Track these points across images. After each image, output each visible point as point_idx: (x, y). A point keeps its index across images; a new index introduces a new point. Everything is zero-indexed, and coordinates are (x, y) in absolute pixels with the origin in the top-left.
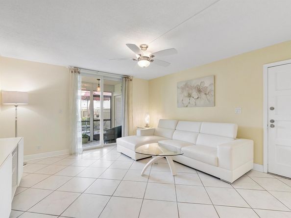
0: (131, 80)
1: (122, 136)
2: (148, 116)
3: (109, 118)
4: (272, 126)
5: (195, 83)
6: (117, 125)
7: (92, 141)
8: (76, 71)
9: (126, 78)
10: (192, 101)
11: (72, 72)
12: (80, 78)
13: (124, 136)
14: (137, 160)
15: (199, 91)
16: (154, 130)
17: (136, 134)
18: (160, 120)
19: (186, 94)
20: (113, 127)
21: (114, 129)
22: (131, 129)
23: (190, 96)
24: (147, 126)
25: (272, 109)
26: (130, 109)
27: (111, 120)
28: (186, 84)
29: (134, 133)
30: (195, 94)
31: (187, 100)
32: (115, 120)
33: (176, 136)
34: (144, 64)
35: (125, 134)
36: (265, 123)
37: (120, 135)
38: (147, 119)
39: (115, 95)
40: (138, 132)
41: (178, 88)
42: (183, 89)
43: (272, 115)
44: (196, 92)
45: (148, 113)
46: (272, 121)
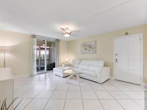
2: (67, 58)
5: (88, 44)
6: (52, 62)
7: (39, 70)
8: (34, 36)
9: (58, 40)
10: (87, 51)
11: (32, 37)
12: (35, 40)
14: (63, 77)
15: (90, 47)
16: (70, 64)
18: (73, 60)
20: (50, 63)
23: (86, 49)
24: (67, 62)
25: (117, 55)
27: (49, 60)
28: (84, 44)
29: (61, 66)
30: (88, 49)
31: (84, 52)
33: (80, 66)
34: (67, 36)
35: (57, 66)
36: (114, 60)
38: (67, 60)
39: (51, 48)
40: (63, 65)
41: (81, 45)
42: (83, 46)
43: (117, 57)
44: (89, 47)
45: (67, 57)
46: (117, 60)
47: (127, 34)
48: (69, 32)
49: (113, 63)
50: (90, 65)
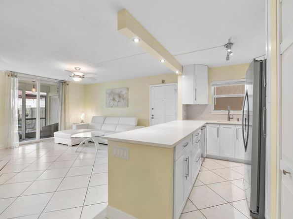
0: (68, 85)
1: (59, 129)
2: (83, 114)
3: (44, 117)
4: (153, 118)
5: (117, 91)
6: (52, 123)
7: (23, 139)
8: (13, 75)
9: (63, 83)
10: (116, 103)
11: (8, 76)
12: (16, 80)
13: (61, 130)
14: (73, 146)
15: (120, 97)
16: (88, 125)
17: (72, 129)
18: (94, 117)
19: (112, 99)
20: (48, 124)
21: (50, 126)
22: (67, 125)
23: (114, 100)
24: (82, 122)
25: (153, 109)
26: (67, 108)
27: (45, 118)
28: (112, 91)
29: (71, 128)
30: (117, 99)
31: (112, 103)
32: (50, 118)
33: (104, 128)
34: (77, 80)
35: (62, 129)
36: (150, 116)
37: (57, 130)
38: (82, 117)
39: (50, 95)
40: (74, 127)
41: (106, 93)
42: (110, 94)
43: (153, 112)
44: (118, 97)
45: (83, 112)
46: (153, 116)
47: (163, 82)
48: (81, 74)
49: (149, 120)
50: (118, 124)
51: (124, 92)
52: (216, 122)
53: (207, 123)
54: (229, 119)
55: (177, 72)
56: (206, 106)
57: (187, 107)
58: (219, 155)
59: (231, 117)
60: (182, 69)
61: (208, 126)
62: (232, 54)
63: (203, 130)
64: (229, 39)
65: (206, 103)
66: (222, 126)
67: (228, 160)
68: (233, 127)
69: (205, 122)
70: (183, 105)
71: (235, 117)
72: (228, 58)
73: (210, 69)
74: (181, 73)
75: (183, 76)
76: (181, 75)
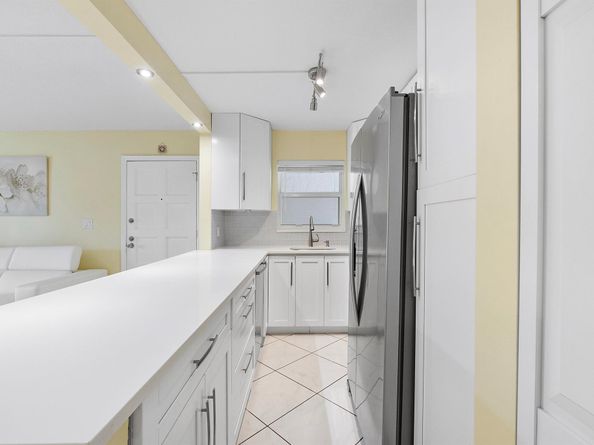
4: (132, 246)
5: (6, 165)
15: (15, 183)
25: (132, 221)
30: (5, 189)
43: (132, 231)
44: (9, 184)
46: (132, 239)
47: (162, 150)
49: (119, 252)
50: (8, 269)
51: (33, 170)
52: (287, 250)
53: (269, 255)
54: (312, 242)
55: (197, 125)
56: (266, 213)
57: (223, 217)
58: (292, 325)
59: (315, 237)
60: (210, 119)
61: (271, 261)
62: (323, 95)
63: (261, 274)
64: (320, 52)
65: (268, 208)
66: (300, 260)
67: (310, 332)
68: (320, 260)
69: (266, 253)
70: (213, 210)
71: (323, 238)
72: (314, 106)
73: (274, 132)
74: (208, 131)
75: (214, 141)
76: (209, 136)
